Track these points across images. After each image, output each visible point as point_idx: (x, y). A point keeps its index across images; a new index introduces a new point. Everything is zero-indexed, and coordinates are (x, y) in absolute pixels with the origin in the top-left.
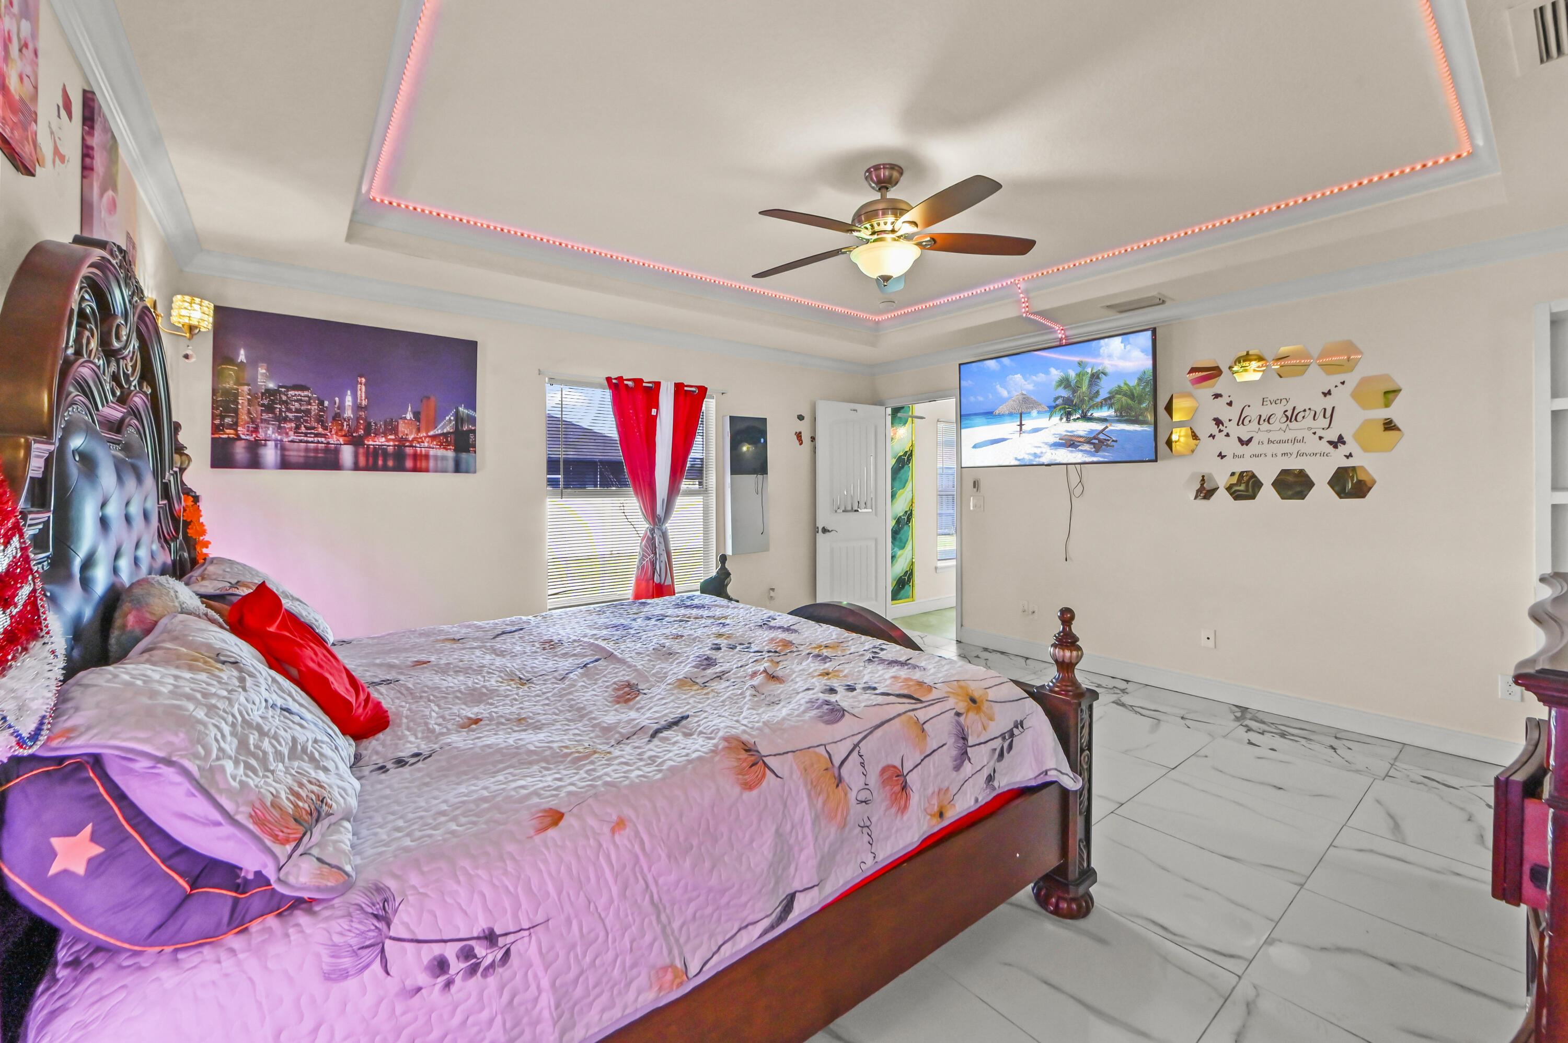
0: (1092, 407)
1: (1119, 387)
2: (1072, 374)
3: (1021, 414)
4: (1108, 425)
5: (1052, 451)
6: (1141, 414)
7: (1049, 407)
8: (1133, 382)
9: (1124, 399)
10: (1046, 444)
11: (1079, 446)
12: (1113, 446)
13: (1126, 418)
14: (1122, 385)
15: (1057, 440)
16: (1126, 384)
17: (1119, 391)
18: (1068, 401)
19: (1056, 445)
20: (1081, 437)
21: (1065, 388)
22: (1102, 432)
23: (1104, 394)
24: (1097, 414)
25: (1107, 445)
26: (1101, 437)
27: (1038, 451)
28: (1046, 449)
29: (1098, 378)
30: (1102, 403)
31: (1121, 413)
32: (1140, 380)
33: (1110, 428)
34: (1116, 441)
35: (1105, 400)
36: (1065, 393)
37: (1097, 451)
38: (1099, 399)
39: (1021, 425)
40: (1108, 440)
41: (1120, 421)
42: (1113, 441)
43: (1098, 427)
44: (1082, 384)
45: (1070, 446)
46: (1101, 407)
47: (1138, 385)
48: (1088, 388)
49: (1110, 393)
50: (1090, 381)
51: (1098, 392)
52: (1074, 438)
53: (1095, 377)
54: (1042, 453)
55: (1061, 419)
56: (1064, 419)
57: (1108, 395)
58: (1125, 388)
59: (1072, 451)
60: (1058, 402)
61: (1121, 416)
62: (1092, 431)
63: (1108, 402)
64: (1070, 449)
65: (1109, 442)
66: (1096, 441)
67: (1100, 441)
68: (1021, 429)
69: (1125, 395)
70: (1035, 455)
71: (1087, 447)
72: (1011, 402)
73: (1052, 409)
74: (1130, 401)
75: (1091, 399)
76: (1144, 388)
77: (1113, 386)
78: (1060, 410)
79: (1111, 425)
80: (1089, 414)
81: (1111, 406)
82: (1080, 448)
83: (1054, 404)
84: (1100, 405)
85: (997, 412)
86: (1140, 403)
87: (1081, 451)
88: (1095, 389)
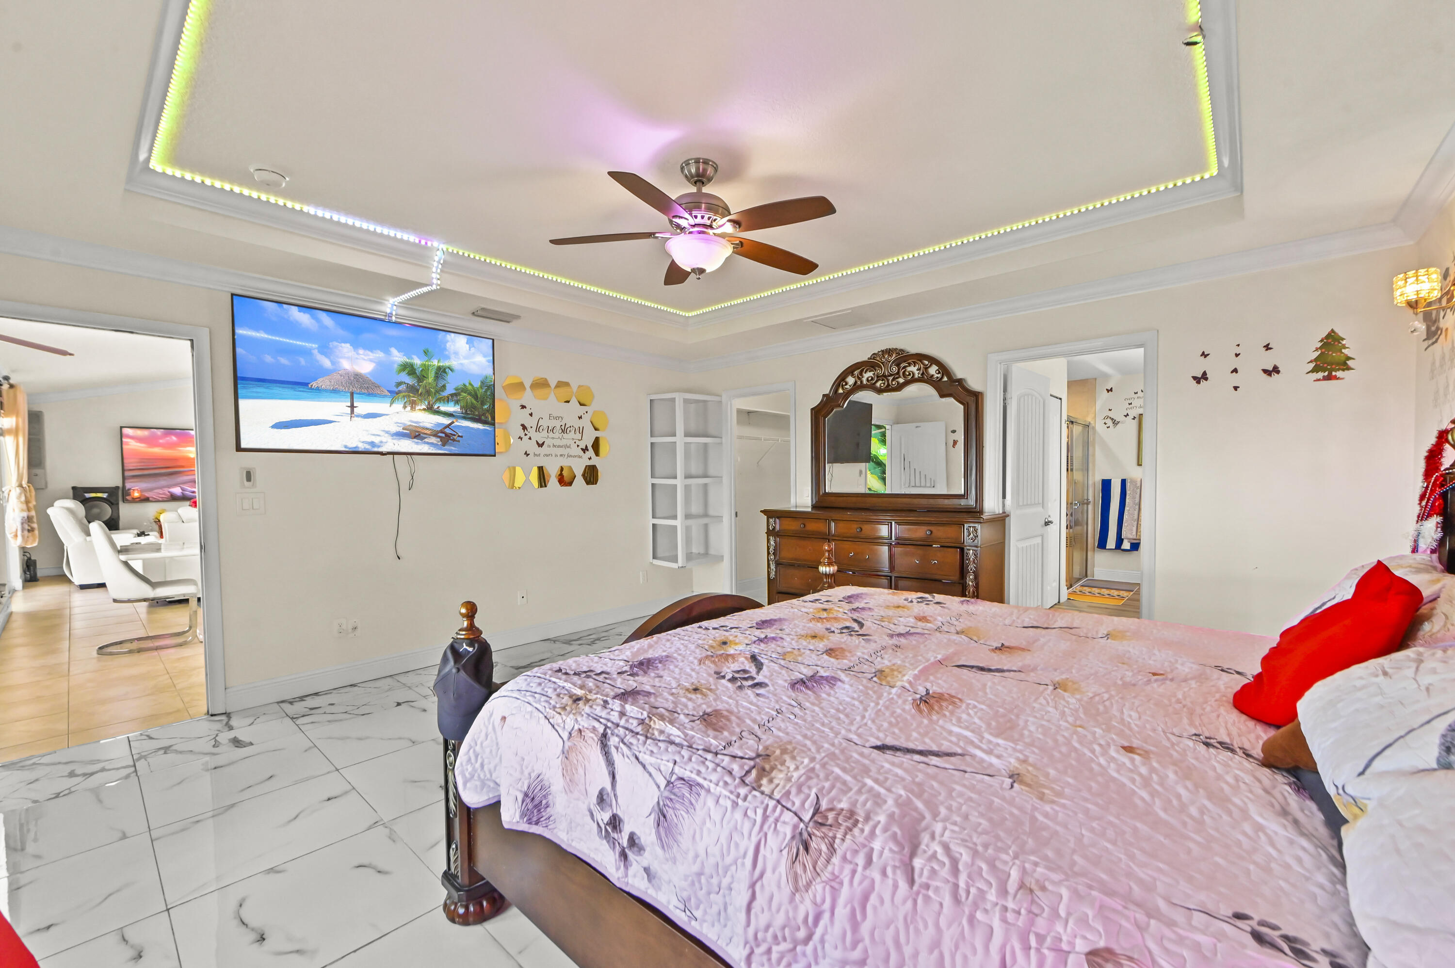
0: (440, 400)
1: (465, 385)
2: (417, 361)
3: (352, 394)
4: (454, 420)
5: (395, 441)
6: (484, 414)
7: (389, 391)
8: (477, 384)
9: (469, 397)
10: (387, 432)
11: (425, 438)
12: (459, 441)
13: (470, 416)
14: (467, 385)
15: (400, 429)
16: (470, 384)
17: (464, 389)
18: (412, 389)
19: (399, 435)
20: (427, 429)
21: (409, 374)
22: (448, 426)
23: (450, 390)
24: (443, 408)
25: (454, 440)
26: (448, 431)
27: (376, 440)
28: (386, 438)
29: (444, 371)
30: (448, 397)
31: (466, 411)
32: (482, 383)
33: (456, 423)
34: (462, 437)
35: (452, 395)
36: (410, 381)
37: (444, 445)
38: (445, 394)
39: (352, 407)
40: (455, 435)
41: (465, 418)
42: (459, 436)
43: (446, 421)
44: (427, 374)
45: (415, 437)
46: (448, 402)
47: (481, 387)
48: (435, 380)
49: (456, 389)
50: (436, 373)
51: (444, 386)
52: (420, 430)
53: (441, 372)
54: (381, 442)
55: (405, 407)
56: (409, 408)
57: (454, 392)
58: (470, 387)
59: (417, 443)
60: (400, 388)
61: (466, 413)
62: (439, 424)
63: (454, 397)
64: (415, 440)
65: (455, 437)
66: (443, 435)
67: (446, 435)
68: (352, 412)
69: (470, 394)
70: (372, 444)
71: (433, 440)
72: (336, 376)
73: (394, 395)
74: (474, 402)
75: (437, 392)
76: (486, 392)
77: (460, 384)
78: (404, 397)
79: (457, 421)
80: (436, 407)
81: (457, 402)
82: (426, 440)
83: (396, 390)
84: (447, 400)
85: (314, 384)
86: (483, 404)
87: (428, 443)
88: (441, 383)
